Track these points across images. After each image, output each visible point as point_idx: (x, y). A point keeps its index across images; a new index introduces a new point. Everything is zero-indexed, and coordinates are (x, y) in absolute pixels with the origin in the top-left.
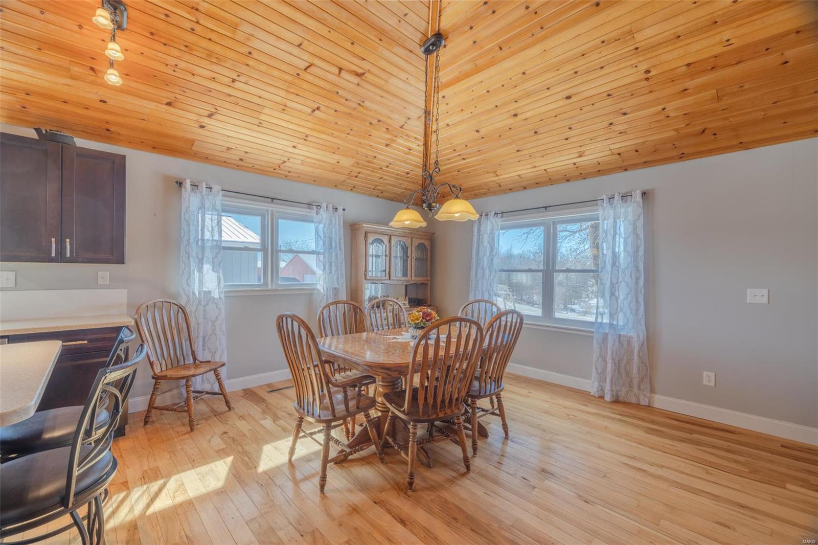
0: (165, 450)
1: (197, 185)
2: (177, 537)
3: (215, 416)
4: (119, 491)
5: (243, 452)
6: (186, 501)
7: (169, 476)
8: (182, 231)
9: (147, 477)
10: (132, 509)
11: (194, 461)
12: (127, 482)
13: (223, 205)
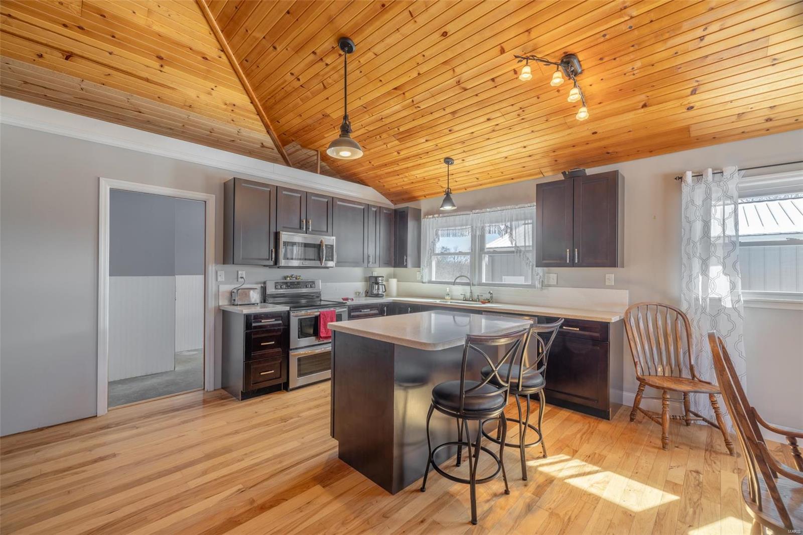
0: (625, 449)
1: (701, 174)
2: (564, 512)
3: (706, 450)
4: (568, 454)
5: (695, 503)
6: (596, 496)
7: (605, 469)
8: (683, 230)
9: (591, 459)
10: (561, 470)
11: (637, 473)
12: (577, 451)
13: (739, 189)
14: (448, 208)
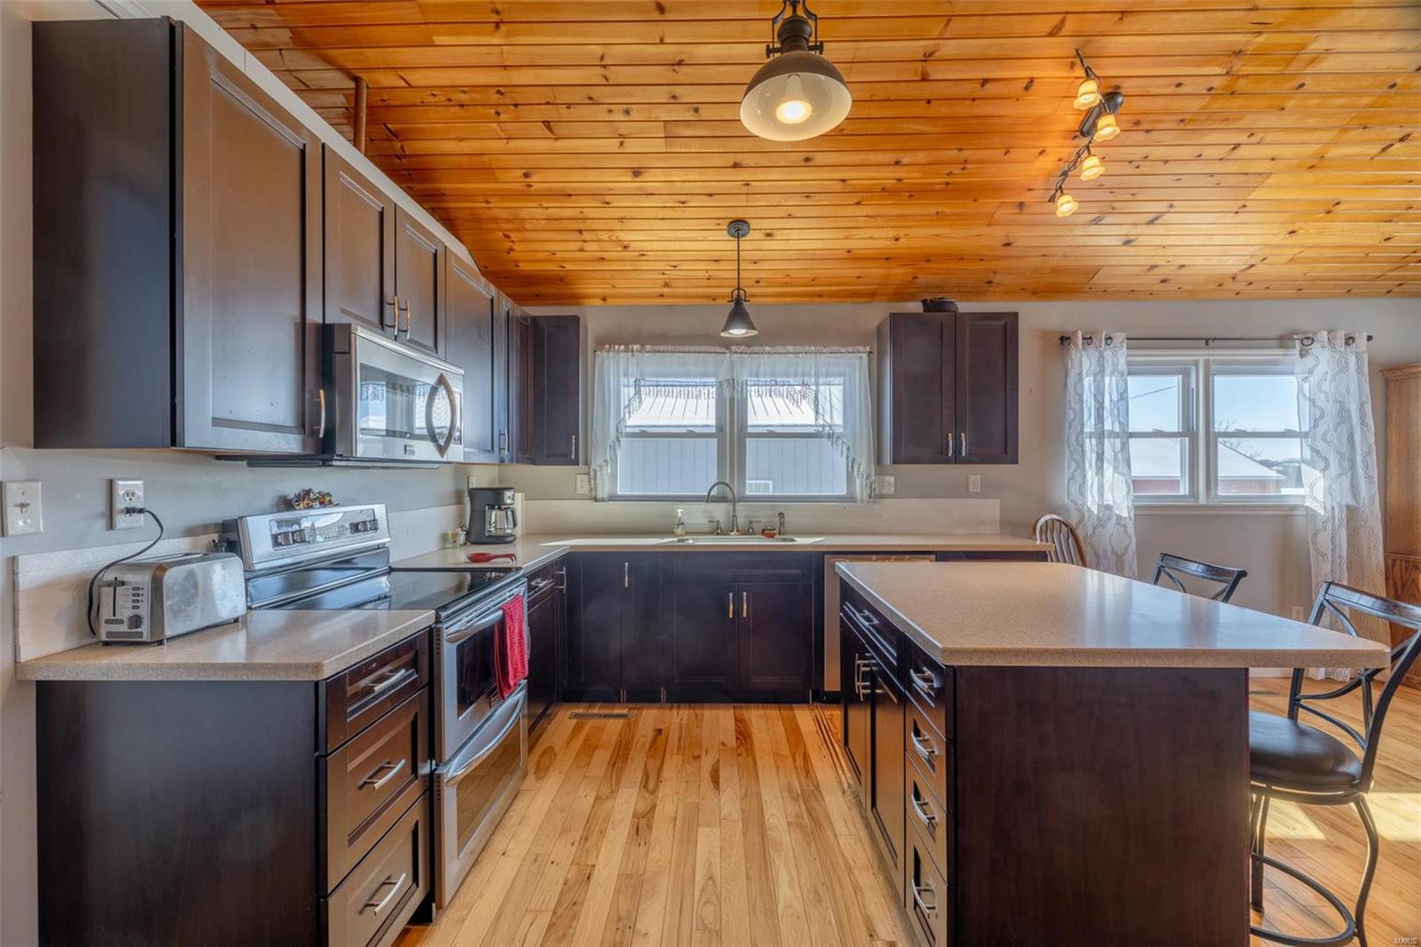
1: (1092, 336)
13: (1129, 364)
14: (738, 332)
